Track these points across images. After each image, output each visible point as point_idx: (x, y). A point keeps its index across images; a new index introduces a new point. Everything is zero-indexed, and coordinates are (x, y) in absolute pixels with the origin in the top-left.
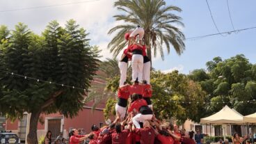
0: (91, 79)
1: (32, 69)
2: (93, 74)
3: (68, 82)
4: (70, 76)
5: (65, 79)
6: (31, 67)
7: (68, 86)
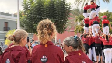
0: (69, 17)
1: (45, 14)
2: (69, 15)
3: (60, 19)
4: (60, 16)
5: (58, 18)
6: (45, 13)
7: (60, 20)
